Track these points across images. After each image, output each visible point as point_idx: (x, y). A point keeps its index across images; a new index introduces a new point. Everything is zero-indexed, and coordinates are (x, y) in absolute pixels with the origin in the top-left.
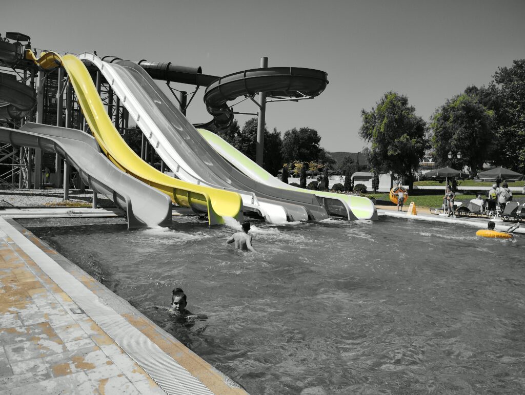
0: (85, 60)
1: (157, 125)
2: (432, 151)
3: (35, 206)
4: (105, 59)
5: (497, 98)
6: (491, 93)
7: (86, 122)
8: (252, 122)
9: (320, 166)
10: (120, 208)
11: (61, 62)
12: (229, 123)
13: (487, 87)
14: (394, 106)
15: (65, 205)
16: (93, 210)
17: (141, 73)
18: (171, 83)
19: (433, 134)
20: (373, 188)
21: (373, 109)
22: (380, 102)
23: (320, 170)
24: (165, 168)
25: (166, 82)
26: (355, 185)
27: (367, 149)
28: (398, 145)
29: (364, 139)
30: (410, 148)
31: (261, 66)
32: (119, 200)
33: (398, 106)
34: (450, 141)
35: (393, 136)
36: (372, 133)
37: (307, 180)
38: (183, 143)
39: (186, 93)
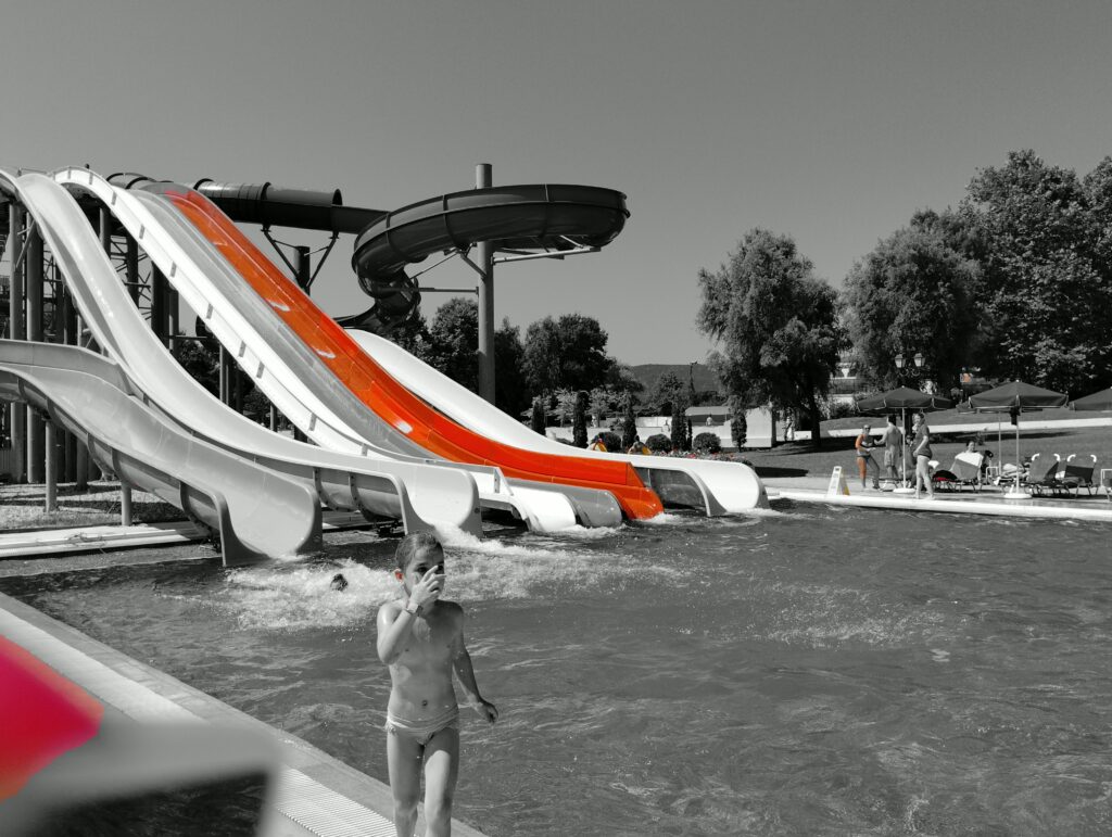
0: (72, 184)
1: (251, 324)
2: (855, 352)
4: (113, 180)
5: (979, 233)
6: (964, 223)
7: (85, 325)
8: (453, 308)
9: (612, 398)
10: (198, 521)
11: (17, 190)
12: (411, 312)
13: (955, 211)
14: (768, 259)
15: (54, 522)
16: (125, 530)
17: (203, 208)
18: (272, 228)
19: (855, 316)
20: (733, 440)
21: (723, 268)
22: (737, 252)
24: (281, 423)
25: (261, 226)
26: (694, 436)
27: (716, 356)
28: (780, 342)
29: (708, 335)
30: (808, 350)
31: (479, 185)
32: (196, 503)
33: (776, 260)
34: (890, 331)
35: (770, 325)
36: (725, 320)
37: (589, 430)
38: (317, 363)
39: (307, 249)
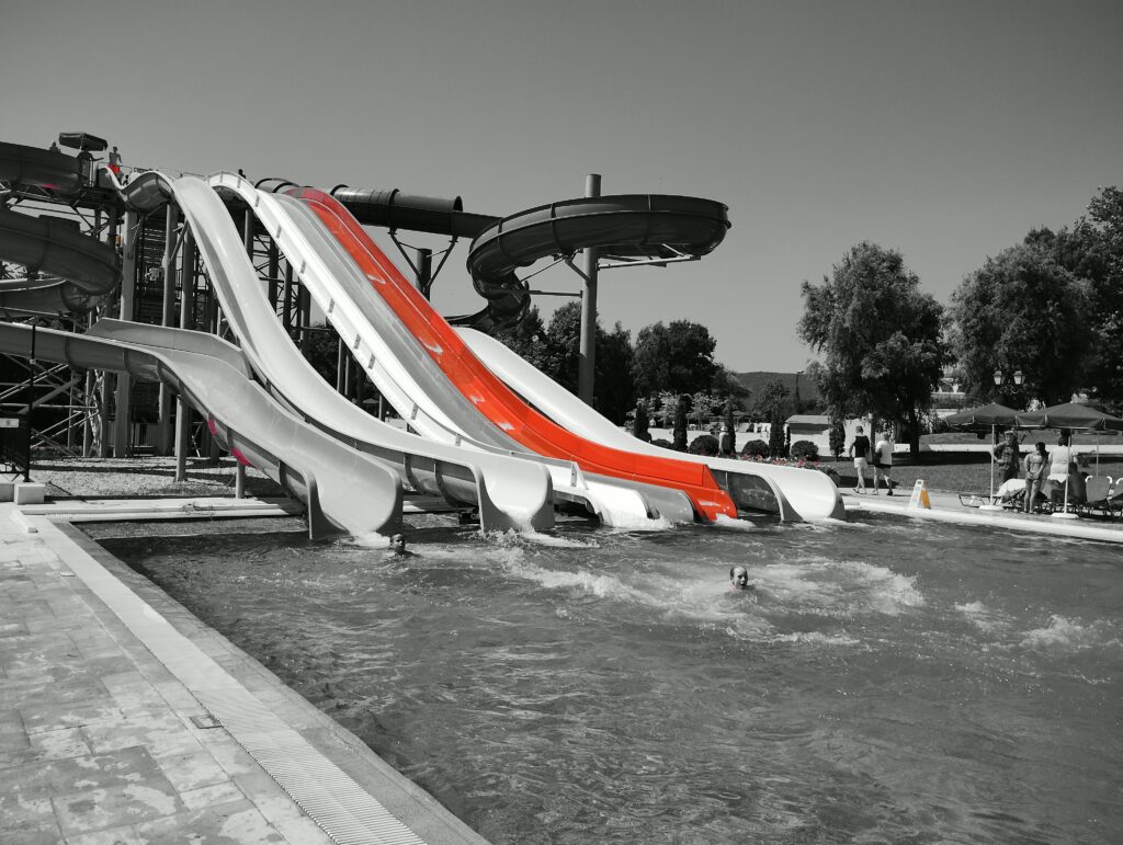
0: (222, 187)
1: (369, 320)
2: (959, 366)
3: (117, 494)
4: (262, 185)
5: (1097, 252)
6: (1081, 242)
7: (223, 316)
8: (569, 310)
9: (715, 402)
10: (294, 496)
11: (172, 192)
12: (521, 313)
13: (1072, 230)
14: (872, 272)
15: (178, 491)
16: (237, 502)
17: (337, 213)
18: (399, 231)
19: (960, 331)
20: (831, 449)
21: (826, 280)
22: (842, 265)
23: (717, 411)
24: (389, 412)
25: (388, 229)
26: (792, 443)
27: (816, 365)
28: (883, 355)
29: (810, 344)
30: (910, 363)
31: (588, 194)
32: (293, 482)
33: (881, 273)
34: (995, 347)
35: (872, 337)
36: (826, 331)
37: (688, 433)
38: (425, 357)
39: (429, 252)
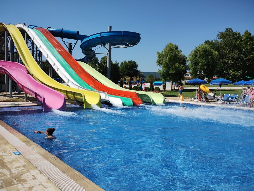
0: (19, 27)
1: (57, 59)
2: (190, 71)
4: (29, 27)
5: (219, 46)
6: (216, 44)
7: (20, 58)
8: (105, 58)
9: (138, 79)
10: (39, 101)
11: (7, 28)
12: (93, 58)
13: (214, 41)
14: (172, 50)
15: (10, 100)
16: (25, 102)
17: (48, 33)
18: (64, 39)
19: (190, 63)
20: (163, 89)
21: (162, 51)
22: (165, 48)
23: (138, 81)
24: (62, 81)
25: (61, 38)
26: (155, 88)
27: (160, 70)
28: (174, 68)
29: (159, 66)
30: (180, 70)
31: (108, 31)
32: (39, 98)
33: (174, 50)
34: (198, 66)
35: (172, 64)
36: (162, 63)
37: (132, 86)
39: (71, 44)
